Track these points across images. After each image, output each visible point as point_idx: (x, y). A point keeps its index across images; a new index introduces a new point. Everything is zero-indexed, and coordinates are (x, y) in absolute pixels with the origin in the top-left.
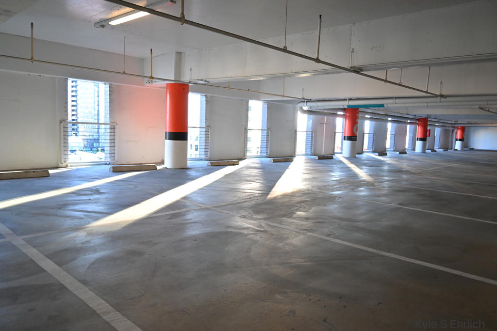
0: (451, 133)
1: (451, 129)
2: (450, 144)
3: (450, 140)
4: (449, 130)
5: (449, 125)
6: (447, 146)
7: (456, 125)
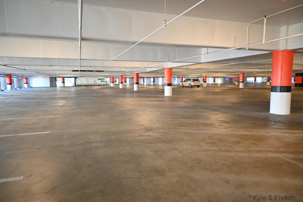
0: (21, 80)
1: (21, 78)
2: (21, 86)
3: (21, 84)
4: (20, 79)
5: (20, 77)
6: (20, 87)
7: (23, 77)
